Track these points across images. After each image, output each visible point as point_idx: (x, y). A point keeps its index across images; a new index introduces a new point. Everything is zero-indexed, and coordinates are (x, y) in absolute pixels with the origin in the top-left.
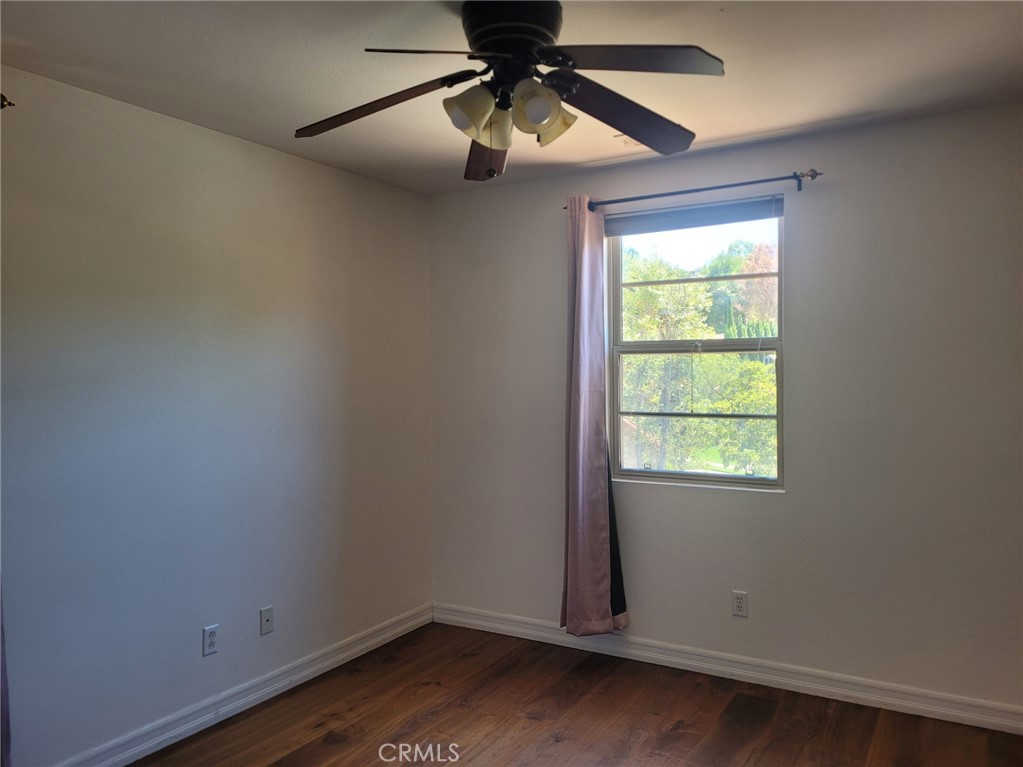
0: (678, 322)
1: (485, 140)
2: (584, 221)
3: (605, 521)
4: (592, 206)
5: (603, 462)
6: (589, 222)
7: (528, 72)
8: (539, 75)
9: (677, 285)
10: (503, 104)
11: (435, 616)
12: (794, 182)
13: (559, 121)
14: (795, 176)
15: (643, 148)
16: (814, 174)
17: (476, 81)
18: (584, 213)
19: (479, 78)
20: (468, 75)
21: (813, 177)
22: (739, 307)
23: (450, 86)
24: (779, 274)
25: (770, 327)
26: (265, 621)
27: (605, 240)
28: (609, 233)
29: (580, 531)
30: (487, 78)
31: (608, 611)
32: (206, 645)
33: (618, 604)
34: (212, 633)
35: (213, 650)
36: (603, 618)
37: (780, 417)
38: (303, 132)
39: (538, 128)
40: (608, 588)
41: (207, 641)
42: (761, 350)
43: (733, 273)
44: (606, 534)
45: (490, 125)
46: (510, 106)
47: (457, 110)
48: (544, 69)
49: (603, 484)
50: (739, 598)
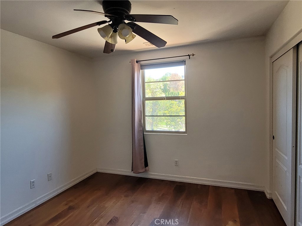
0: (156, 92)
1: (110, 41)
2: (135, 66)
3: (142, 144)
4: (137, 62)
5: (142, 129)
6: (136, 66)
7: (122, 22)
8: (125, 23)
9: (155, 83)
10: (115, 31)
11: (98, 170)
12: (188, 56)
13: (131, 36)
14: (189, 55)
15: (154, 46)
16: (193, 55)
17: (107, 24)
18: (135, 64)
19: (108, 23)
20: (104, 22)
21: (193, 56)
22: (168, 88)
23: (99, 25)
24: (185, 80)
25: (182, 94)
26: (49, 177)
27: (141, 71)
28: (142, 69)
29: (136, 147)
30: (111, 23)
31: (144, 167)
32: (32, 186)
33: (146, 165)
34: (33, 182)
35: (33, 187)
36: (143, 168)
37: (186, 116)
38: (55, 37)
39: (126, 38)
40: (144, 161)
41: (32, 184)
42: (181, 99)
43: (167, 80)
44: (143, 147)
45: (111, 37)
46: (117, 32)
47: (102, 32)
48: (126, 21)
49: (142, 135)
50: (176, 161)
